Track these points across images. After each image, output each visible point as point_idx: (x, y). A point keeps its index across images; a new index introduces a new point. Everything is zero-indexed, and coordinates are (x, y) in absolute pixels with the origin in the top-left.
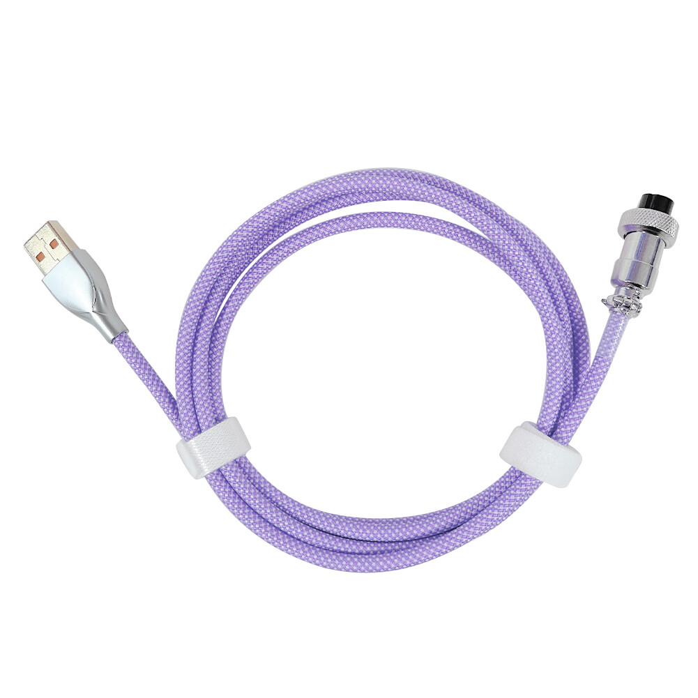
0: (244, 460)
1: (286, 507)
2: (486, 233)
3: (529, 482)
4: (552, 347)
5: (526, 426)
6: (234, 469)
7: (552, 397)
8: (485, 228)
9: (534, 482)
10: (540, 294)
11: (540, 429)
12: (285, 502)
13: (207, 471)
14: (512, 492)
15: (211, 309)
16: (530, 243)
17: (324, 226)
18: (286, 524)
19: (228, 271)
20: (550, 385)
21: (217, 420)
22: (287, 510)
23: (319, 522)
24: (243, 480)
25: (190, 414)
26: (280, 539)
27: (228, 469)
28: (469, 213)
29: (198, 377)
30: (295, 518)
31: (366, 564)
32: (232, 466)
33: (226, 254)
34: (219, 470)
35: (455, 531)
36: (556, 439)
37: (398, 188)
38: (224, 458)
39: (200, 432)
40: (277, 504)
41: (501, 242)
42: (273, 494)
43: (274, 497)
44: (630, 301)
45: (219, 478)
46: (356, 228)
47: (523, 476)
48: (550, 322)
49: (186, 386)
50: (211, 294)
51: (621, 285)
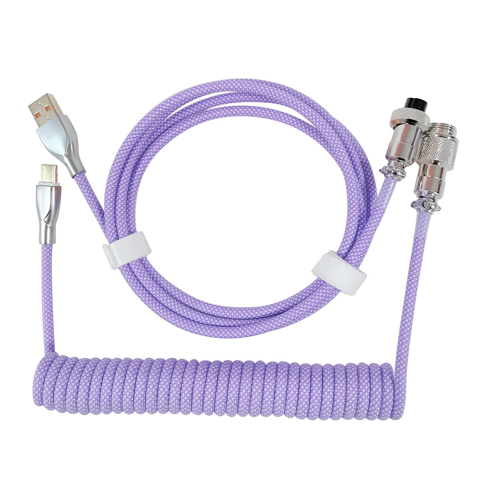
0: (144, 259)
1: (173, 294)
2: (314, 123)
3: (328, 288)
4: (351, 201)
5: (331, 253)
6: (138, 264)
7: (349, 234)
8: (314, 120)
9: (332, 288)
10: (346, 166)
11: (339, 255)
12: (173, 290)
13: (120, 264)
14: (317, 294)
15: (132, 160)
16: (341, 132)
17: (211, 112)
18: (169, 301)
19: (145, 136)
20: (348, 226)
21: (130, 233)
22: (173, 295)
23: (190, 302)
24: (143, 272)
25: (112, 227)
26: (164, 312)
27: (134, 263)
28: (305, 110)
29: (120, 203)
30: (179, 301)
31: (223, 333)
32: (137, 261)
33: (144, 125)
34: (128, 264)
35: (282, 314)
36: (348, 261)
37: (259, 90)
38: (132, 257)
39: (118, 239)
40: (168, 291)
41: (324, 130)
42: (165, 285)
43: (165, 287)
44: (397, 170)
45: (128, 270)
46: (232, 115)
47: (324, 284)
48: (351, 185)
49: (111, 209)
50: (132, 150)
51: (391, 159)
